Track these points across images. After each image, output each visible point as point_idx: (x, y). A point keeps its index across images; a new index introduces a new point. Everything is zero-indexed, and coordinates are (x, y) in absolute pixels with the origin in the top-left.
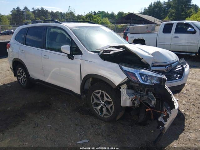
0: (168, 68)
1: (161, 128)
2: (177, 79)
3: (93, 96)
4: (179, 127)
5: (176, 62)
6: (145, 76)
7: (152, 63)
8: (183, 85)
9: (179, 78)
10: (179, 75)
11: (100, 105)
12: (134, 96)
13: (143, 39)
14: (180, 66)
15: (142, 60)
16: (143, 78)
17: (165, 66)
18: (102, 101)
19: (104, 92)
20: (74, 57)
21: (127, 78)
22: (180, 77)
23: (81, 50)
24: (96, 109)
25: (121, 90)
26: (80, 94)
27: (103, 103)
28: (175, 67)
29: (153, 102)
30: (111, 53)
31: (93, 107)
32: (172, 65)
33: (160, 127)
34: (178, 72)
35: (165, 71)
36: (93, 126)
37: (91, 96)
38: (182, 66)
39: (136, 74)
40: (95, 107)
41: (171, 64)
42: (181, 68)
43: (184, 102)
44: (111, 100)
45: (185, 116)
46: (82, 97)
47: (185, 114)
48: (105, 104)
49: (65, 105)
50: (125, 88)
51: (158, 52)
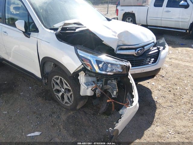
0: (139, 51)
1: (111, 130)
2: (149, 63)
3: (53, 81)
4: (146, 118)
5: (151, 43)
6: (103, 63)
7: (118, 46)
8: (158, 70)
9: (153, 63)
10: (153, 59)
11: (61, 92)
12: (94, 86)
13: (133, 12)
14: (156, 48)
15: (103, 42)
16: (100, 65)
17: (135, 49)
18: (62, 88)
19: (63, 79)
20: (31, 35)
21: (82, 64)
22: (155, 62)
23: (38, 27)
24: (57, 96)
25: (79, 78)
26: (41, 78)
27: (63, 90)
28: (149, 50)
29: (115, 93)
30: (77, 30)
31: (55, 93)
32: (145, 47)
33: (110, 128)
34: (151, 56)
35: (135, 55)
36: (52, 115)
37: (51, 81)
38: (158, 49)
39: (92, 61)
40: (56, 94)
41: (143, 47)
42: (157, 50)
43: (160, 87)
44: (70, 88)
45: (156, 105)
46: (44, 81)
47: (156, 102)
48: (65, 92)
49: (31, 88)
50: (84, 76)
51: (127, 31)
